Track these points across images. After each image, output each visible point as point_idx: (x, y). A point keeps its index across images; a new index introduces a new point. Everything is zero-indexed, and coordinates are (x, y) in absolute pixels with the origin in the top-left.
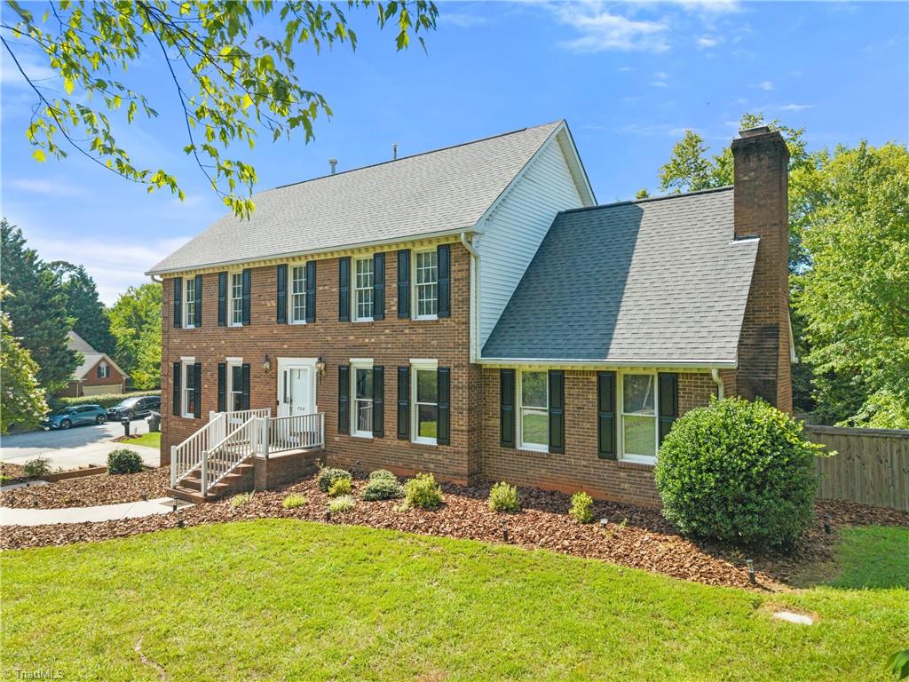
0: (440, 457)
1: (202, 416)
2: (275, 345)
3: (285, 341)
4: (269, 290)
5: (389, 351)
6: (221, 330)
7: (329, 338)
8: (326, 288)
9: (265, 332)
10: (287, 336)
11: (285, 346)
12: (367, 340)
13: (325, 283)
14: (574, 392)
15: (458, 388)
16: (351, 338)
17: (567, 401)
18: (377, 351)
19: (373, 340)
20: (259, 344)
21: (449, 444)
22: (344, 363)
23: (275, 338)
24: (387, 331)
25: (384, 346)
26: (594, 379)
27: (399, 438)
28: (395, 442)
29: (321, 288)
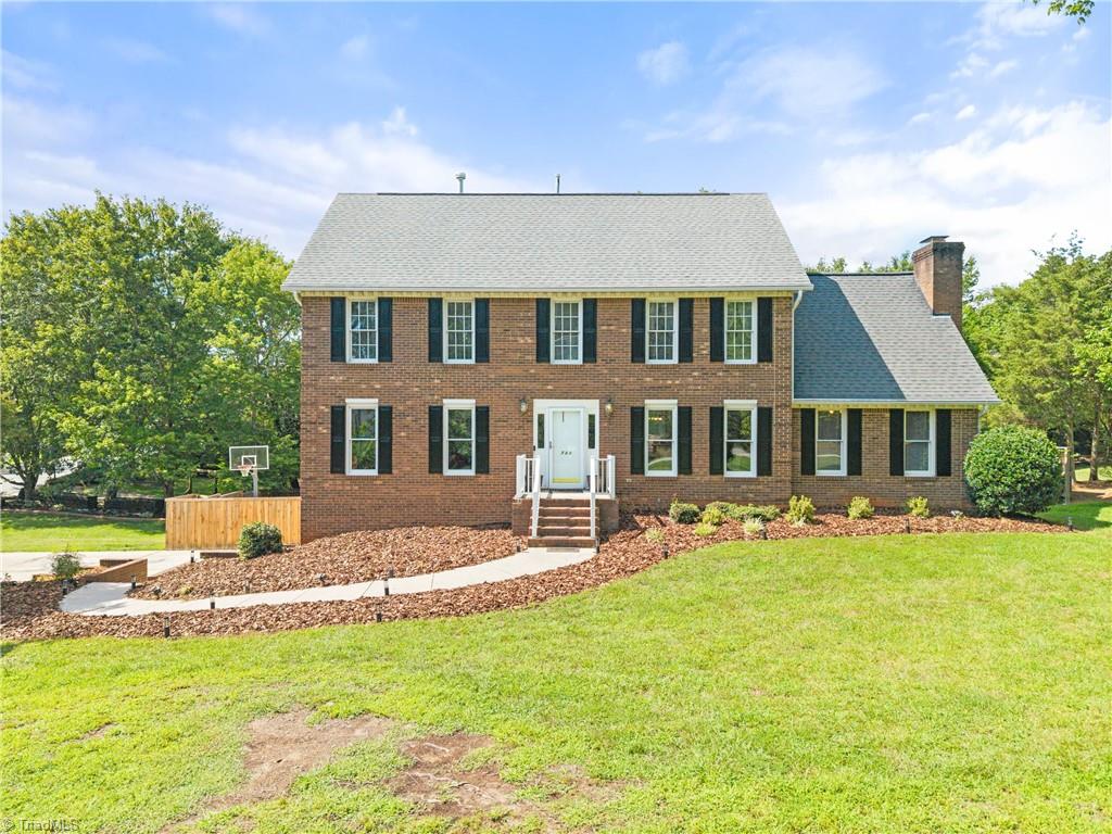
0: (760, 487)
1: (394, 471)
2: (531, 386)
3: (548, 382)
4: (522, 325)
5: (697, 393)
6: (434, 367)
7: (617, 379)
8: (612, 328)
9: (516, 371)
10: (552, 377)
11: (550, 387)
12: (670, 382)
13: (610, 322)
14: (871, 425)
15: (781, 425)
16: (648, 379)
17: (863, 433)
18: (683, 393)
19: (677, 382)
20: (506, 384)
21: (770, 474)
22: (638, 404)
23: (534, 378)
24: (696, 374)
25: (691, 387)
26: (888, 415)
27: (711, 474)
28: (708, 478)
29: (605, 328)
